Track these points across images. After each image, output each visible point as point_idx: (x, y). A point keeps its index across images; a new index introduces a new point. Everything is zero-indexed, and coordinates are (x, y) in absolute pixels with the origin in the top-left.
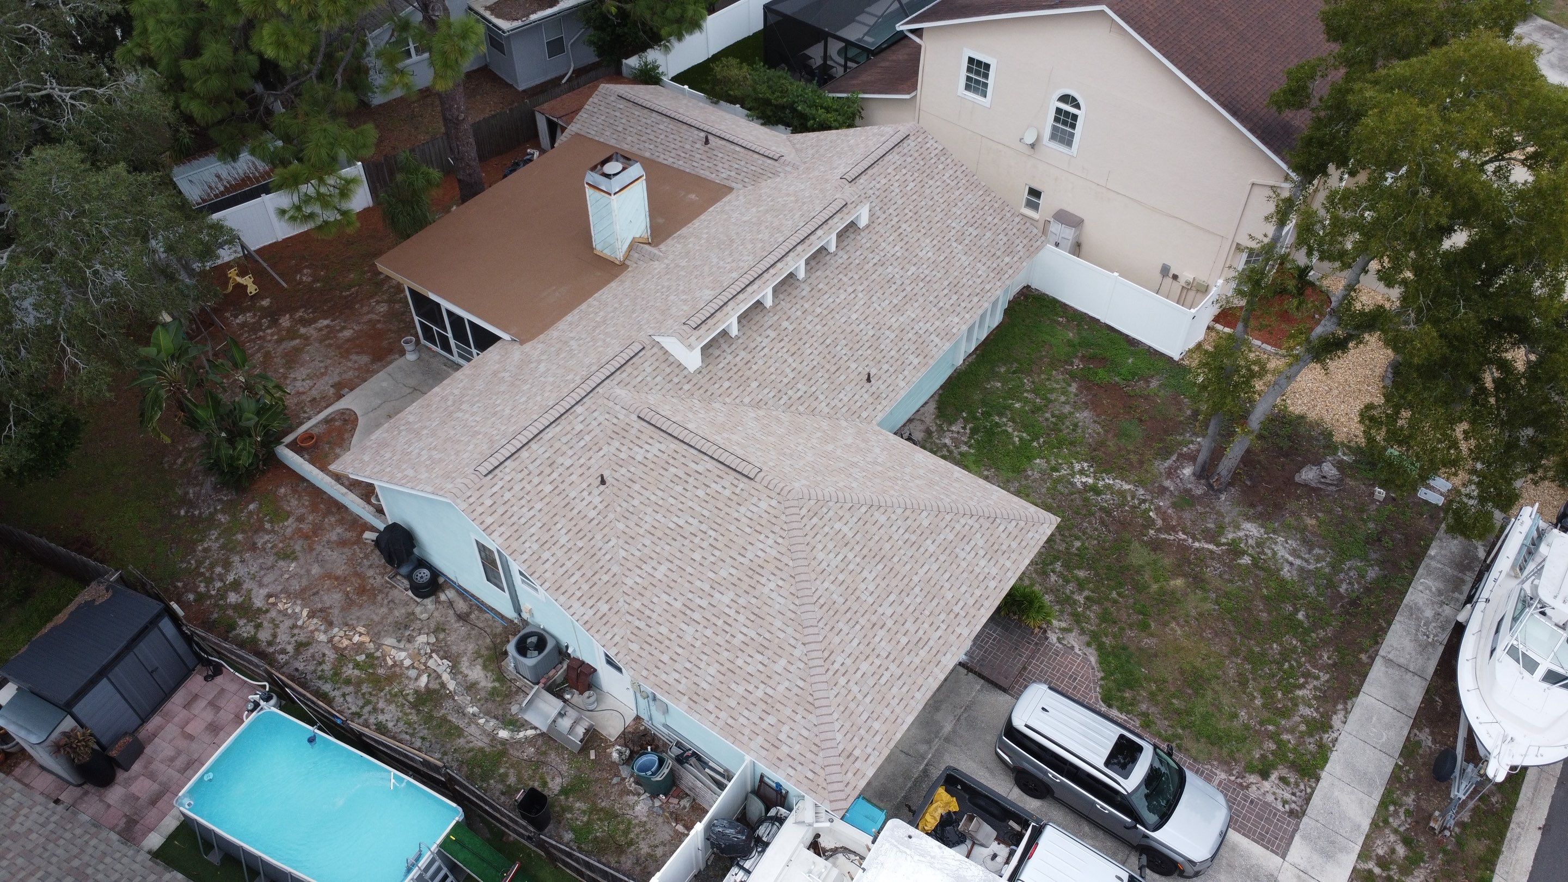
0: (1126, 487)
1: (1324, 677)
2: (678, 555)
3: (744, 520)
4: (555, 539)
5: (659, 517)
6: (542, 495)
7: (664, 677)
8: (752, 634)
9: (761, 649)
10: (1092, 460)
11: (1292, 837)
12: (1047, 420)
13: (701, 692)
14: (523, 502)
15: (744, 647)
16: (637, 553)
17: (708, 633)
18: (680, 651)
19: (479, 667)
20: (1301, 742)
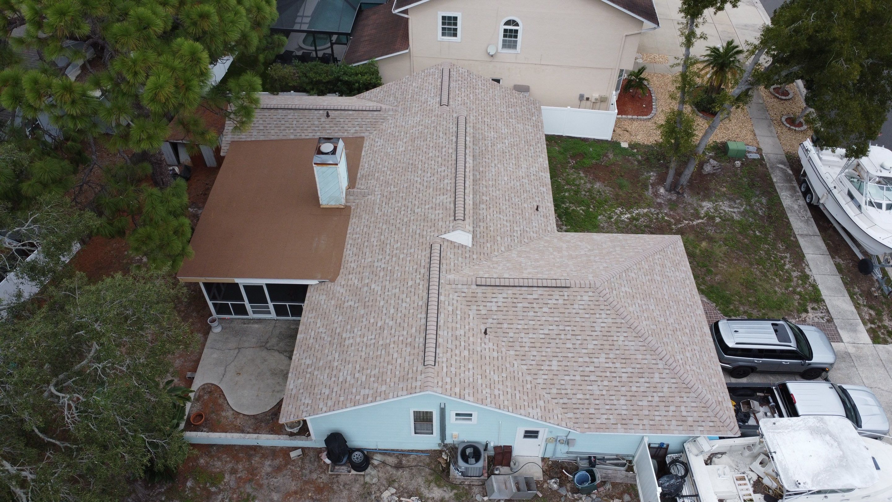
0: (646, 210)
1: (788, 255)
2: (558, 350)
3: (580, 311)
4: (492, 380)
5: (531, 335)
6: (467, 358)
7: (598, 421)
8: (631, 370)
9: (640, 375)
10: (621, 205)
11: (837, 331)
12: (585, 195)
13: (625, 417)
14: (462, 368)
15: (630, 380)
16: (533, 363)
17: (606, 383)
18: (597, 402)
19: (435, 489)
20: (805, 289)
